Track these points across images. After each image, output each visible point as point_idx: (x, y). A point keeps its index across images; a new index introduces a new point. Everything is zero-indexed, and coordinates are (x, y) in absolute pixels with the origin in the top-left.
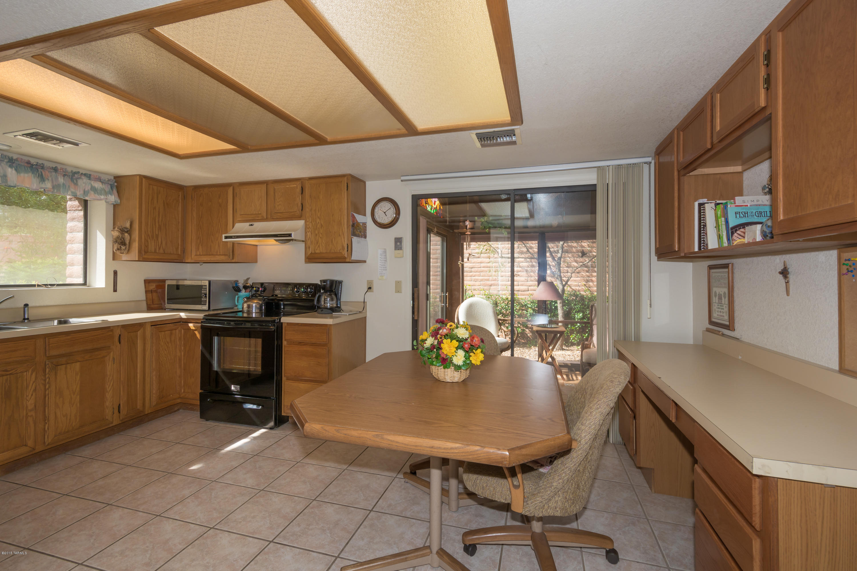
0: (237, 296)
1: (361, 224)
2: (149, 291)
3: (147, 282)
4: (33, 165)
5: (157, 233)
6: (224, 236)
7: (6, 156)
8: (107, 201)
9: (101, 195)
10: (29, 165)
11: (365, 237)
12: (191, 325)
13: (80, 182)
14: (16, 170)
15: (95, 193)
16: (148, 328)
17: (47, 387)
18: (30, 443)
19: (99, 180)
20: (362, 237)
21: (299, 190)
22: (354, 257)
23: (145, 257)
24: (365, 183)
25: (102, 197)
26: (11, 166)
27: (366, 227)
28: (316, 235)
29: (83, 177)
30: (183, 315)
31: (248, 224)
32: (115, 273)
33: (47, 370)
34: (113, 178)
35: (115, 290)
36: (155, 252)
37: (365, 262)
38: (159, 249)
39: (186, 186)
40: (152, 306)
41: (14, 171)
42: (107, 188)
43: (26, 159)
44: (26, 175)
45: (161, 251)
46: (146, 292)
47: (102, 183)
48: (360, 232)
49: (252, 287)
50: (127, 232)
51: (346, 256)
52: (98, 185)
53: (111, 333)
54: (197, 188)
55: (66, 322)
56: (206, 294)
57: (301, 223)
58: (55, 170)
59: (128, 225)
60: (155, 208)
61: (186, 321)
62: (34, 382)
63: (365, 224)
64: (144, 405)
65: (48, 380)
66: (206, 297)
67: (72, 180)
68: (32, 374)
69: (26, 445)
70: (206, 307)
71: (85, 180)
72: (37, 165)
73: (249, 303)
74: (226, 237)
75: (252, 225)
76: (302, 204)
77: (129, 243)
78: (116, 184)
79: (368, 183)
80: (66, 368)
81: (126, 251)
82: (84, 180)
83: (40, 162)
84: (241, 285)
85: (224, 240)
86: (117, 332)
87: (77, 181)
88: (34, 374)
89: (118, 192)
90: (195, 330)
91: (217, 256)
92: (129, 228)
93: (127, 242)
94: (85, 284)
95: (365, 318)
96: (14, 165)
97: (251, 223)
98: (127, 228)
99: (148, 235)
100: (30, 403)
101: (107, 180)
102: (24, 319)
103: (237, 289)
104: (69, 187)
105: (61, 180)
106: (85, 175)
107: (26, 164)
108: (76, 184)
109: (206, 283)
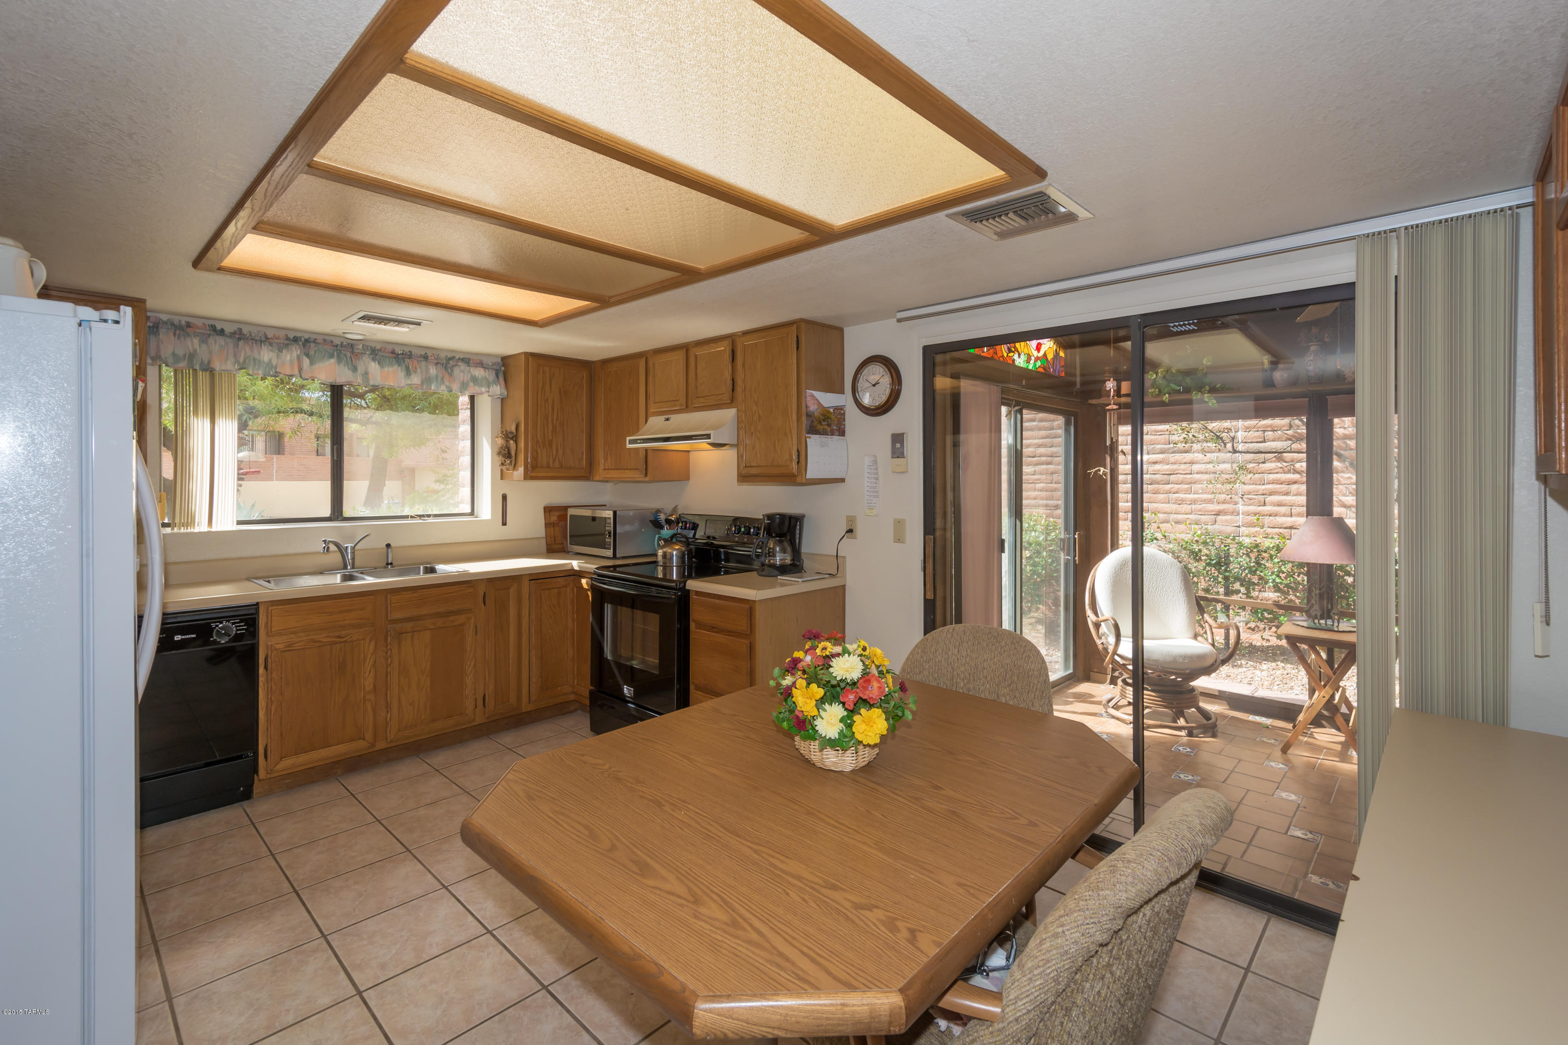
0: (657, 536)
1: (832, 410)
2: (550, 524)
3: (548, 510)
4: (398, 354)
5: (550, 438)
6: (628, 439)
7: (367, 346)
8: (490, 394)
9: (482, 387)
10: (394, 355)
11: (842, 433)
12: (584, 581)
13: (456, 371)
14: (379, 363)
15: (475, 385)
16: (526, 583)
17: (389, 661)
18: (369, 736)
19: (481, 364)
20: (832, 434)
21: (728, 356)
22: (812, 473)
23: (533, 474)
24: (841, 331)
25: (483, 390)
26: (374, 360)
27: (844, 414)
28: (752, 434)
29: (460, 364)
30: (575, 564)
31: (663, 418)
32: (504, 497)
33: (389, 638)
34: (499, 360)
35: (504, 524)
36: (548, 466)
37: (843, 480)
38: (554, 461)
39: (593, 362)
40: (555, 547)
41: (377, 366)
42: (491, 376)
43: (390, 348)
44: (391, 369)
45: (557, 464)
46: (547, 525)
47: (485, 368)
48: (829, 425)
49: (678, 521)
50: (512, 439)
51: (795, 471)
52: (479, 372)
53: (471, 590)
54: (605, 362)
55: (432, 570)
56: (610, 533)
57: (730, 414)
58: (426, 357)
59: (513, 429)
60: (547, 400)
61: (578, 575)
62: (373, 654)
63: (842, 409)
64: (519, 697)
65: (389, 651)
66: (610, 536)
67: (446, 368)
68: (369, 644)
69: (364, 739)
70: (609, 553)
71: (463, 366)
72: (402, 354)
73: (665, 550)
74: (631, 442)
75: (667, 419)
76: (733, 380)
77: (516, 454)
78: (503, 368)
79: (846, 330)
80: (412, 636)
81: (512, 467)
82: (462, 368)
83: (407, 350)
84: (662, 517)
85: (629, 446)
86: (482, 588)
87: (452, 371)
88: (372, 644)
89: (505, 380)
90: (588, 590)
91: (627, 471)
92: (514, 431)
93: (513, 453)
94: (472, 513)
95: (844, 587)
96: (378, 357)
97: (666, 417)
98: (511, 433)
99: (537, 441)
100: (369, 683)
101: (490, 364)
102: (387, 564)
103: (657, 525)
104: (443, 379)
105: (433, 371)
106: (463, 360)
107: (391, 355)
108: (451, 375)
109: (609, 514)
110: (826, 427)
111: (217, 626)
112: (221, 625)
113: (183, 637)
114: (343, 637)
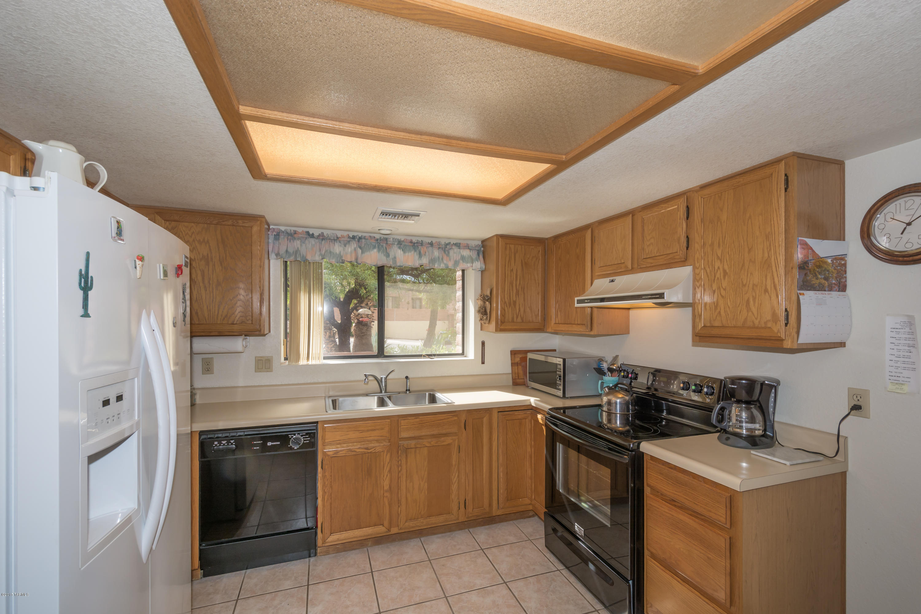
0: (600, 382)
1: (829, 261)
2: (515, 363)
3: (514, 353)
4: (414, 243)
5: (514, 299)
6: (576, 299)
7: (396, 239)
8: (474, 268)
9: (468, 263)
10: (412, 244)
11: (843, 288)
12: (539, 416)
13: (451, 252)
14: (403, 250)
15: (463, 262)
16: (495, 415)
17: (400, 469)
18: (386, 523)
19: (467, 247)
20: (831, 290)
21: (682, 212)
22: (805, 338)
23: (502, 327)
24: (840, 164)
25: (469, 265)
26: (400, 248)
27: (845, 265)
28: (714, 292)
29: (454, 247)
30: (533, 400)
31: (608, 280)
32: (483, 344)
33: (400, 452)
34: (480, 243)
35: (483, 363)
36: (513, 321)
37: (842, 345)
38: (517, 318)
39: (547, 239)
40: (518, 381)
41: (402, 252)
42: (474, 254)
43: (409, 238)
44: (410, 254)
45: (519, 320)
46: (513, 364)
47: (470, 250)
48: (826, 279)
49: (619, 370)
50: (487, 300)
51: (783, 336)
52: (466, 253)
53: (456, 418)
54: (557, 238)
56: (560, 376)
57: (686, 271)
58: (431, 244)
59: (488, 293)
60: (512, 270)
61: (535, 410)
62: (389, 463)
63: (843, 259)
64: (490, 505)
65: (400, 462)
66: (560, 379)
67: (445, 252)
68: (387, 455)
69: (383, 525)
70: (560, 393)
71: (456, 249)
72: (417, 243)
73: (609, 397)
74: (579, 302)
75: (612, 281)
76: (687, 237)
77: (490, 312)
78: (482, 249)
79: (849, 165)
80: (415, 452)
81: (487, 322)
82: (455, 250)
83: (420, 239)
84: (605, 366)
85: (576, 305)
86: (463, 417)
87: (449, 253)
88: (389, 455)
89: (484, 258)
90: (543, 425)
91: (574, 326)
92: (489, 295)
93: (488, 311)
94: (463, 354)
95: (845, 472)
96: (402, 246)
97: (611, 278)
98: (487, 296)
99: (505, 302)
100: (386, 484)
101: (474, 246)
102: (407, 390)
103: (600, 372)
104: (442, 259)
105: (436, 253)
106: (456, 244)
107: (410, 244)
108: (448, 255)
109: (560, 361)
110: (823, 281)
111: (292, 437)
112: (294, 437)
113: (273, 444)
114: (370, 449)
